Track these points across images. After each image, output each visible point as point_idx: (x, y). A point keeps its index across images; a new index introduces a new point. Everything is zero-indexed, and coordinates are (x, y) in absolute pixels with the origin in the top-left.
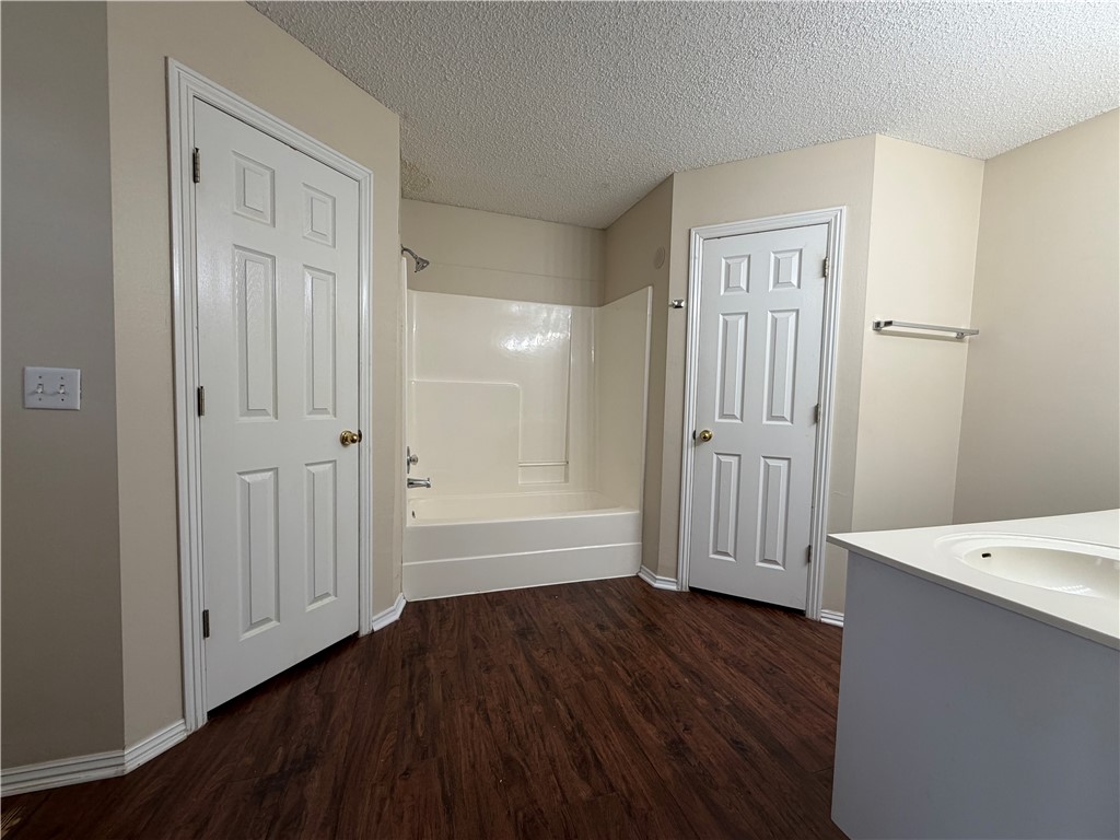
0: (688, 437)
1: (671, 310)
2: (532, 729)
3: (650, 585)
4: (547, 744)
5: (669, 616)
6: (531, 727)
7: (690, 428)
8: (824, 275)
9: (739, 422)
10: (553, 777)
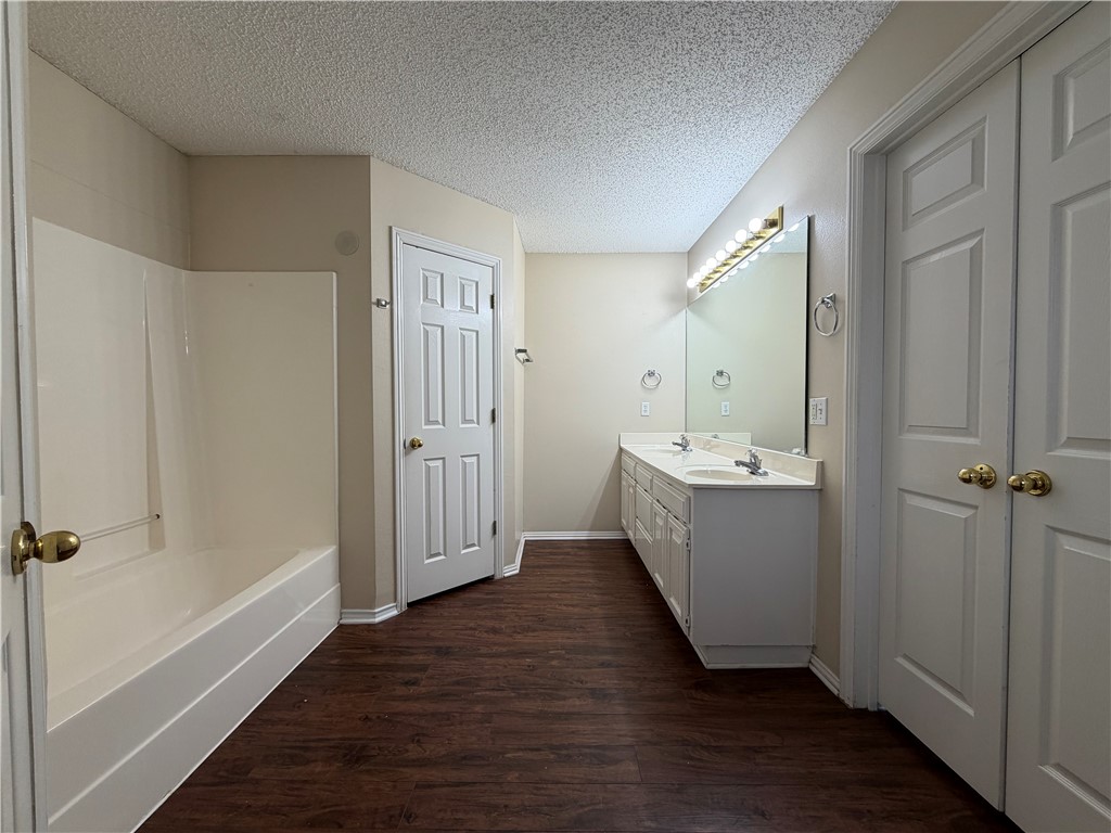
0: (399, 449)
1: (374, 307)
2: (540, 789)
3: (369, 625)
4: (567, 780)
5: (433, 634)
6: (537, 789)
7: (401, 437)
8: (492, 307)
9: (442, 427)
10: (609, 786)
